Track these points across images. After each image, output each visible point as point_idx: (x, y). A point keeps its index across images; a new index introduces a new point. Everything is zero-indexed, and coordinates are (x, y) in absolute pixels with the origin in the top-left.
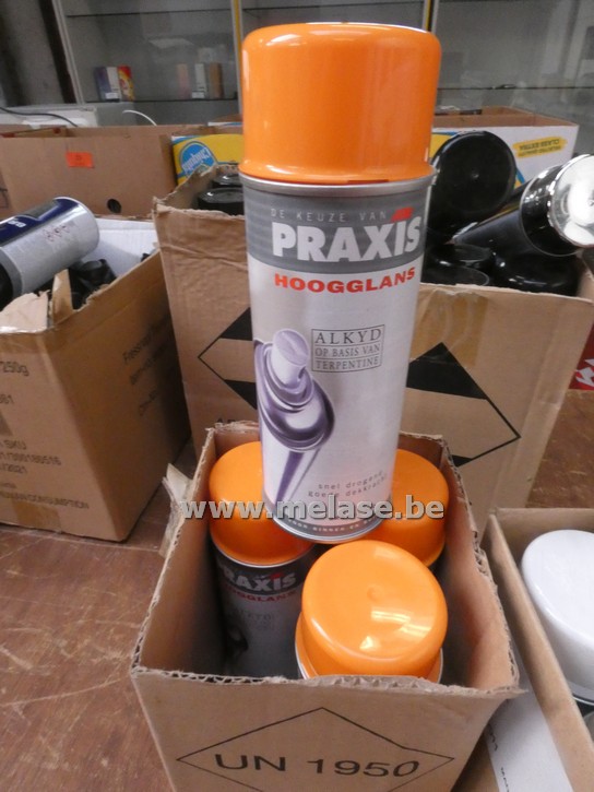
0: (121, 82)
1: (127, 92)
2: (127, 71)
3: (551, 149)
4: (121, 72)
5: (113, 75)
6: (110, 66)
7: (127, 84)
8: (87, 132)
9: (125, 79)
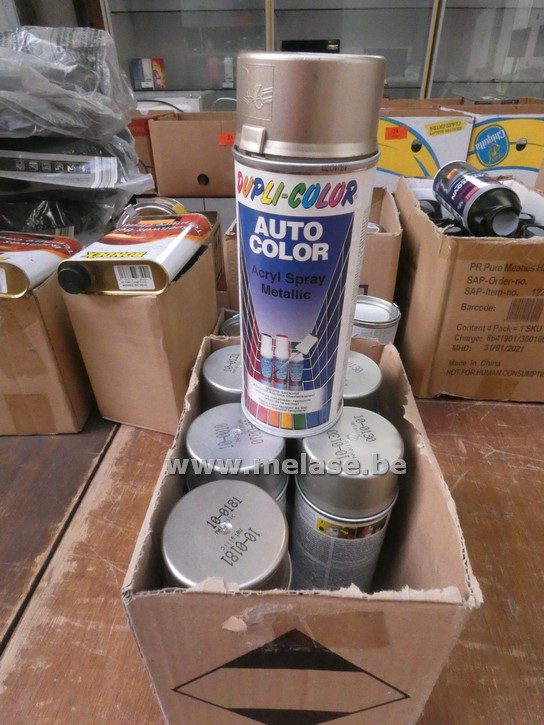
0: (155, 73)
1: (159, 82)
2: (161, 62)
3: (455, 130)
4: (155, 64)
5: (147, 66)
6: (145, 57)
7: (160, 74)
8: (192, 116)
9: (159, 70)
